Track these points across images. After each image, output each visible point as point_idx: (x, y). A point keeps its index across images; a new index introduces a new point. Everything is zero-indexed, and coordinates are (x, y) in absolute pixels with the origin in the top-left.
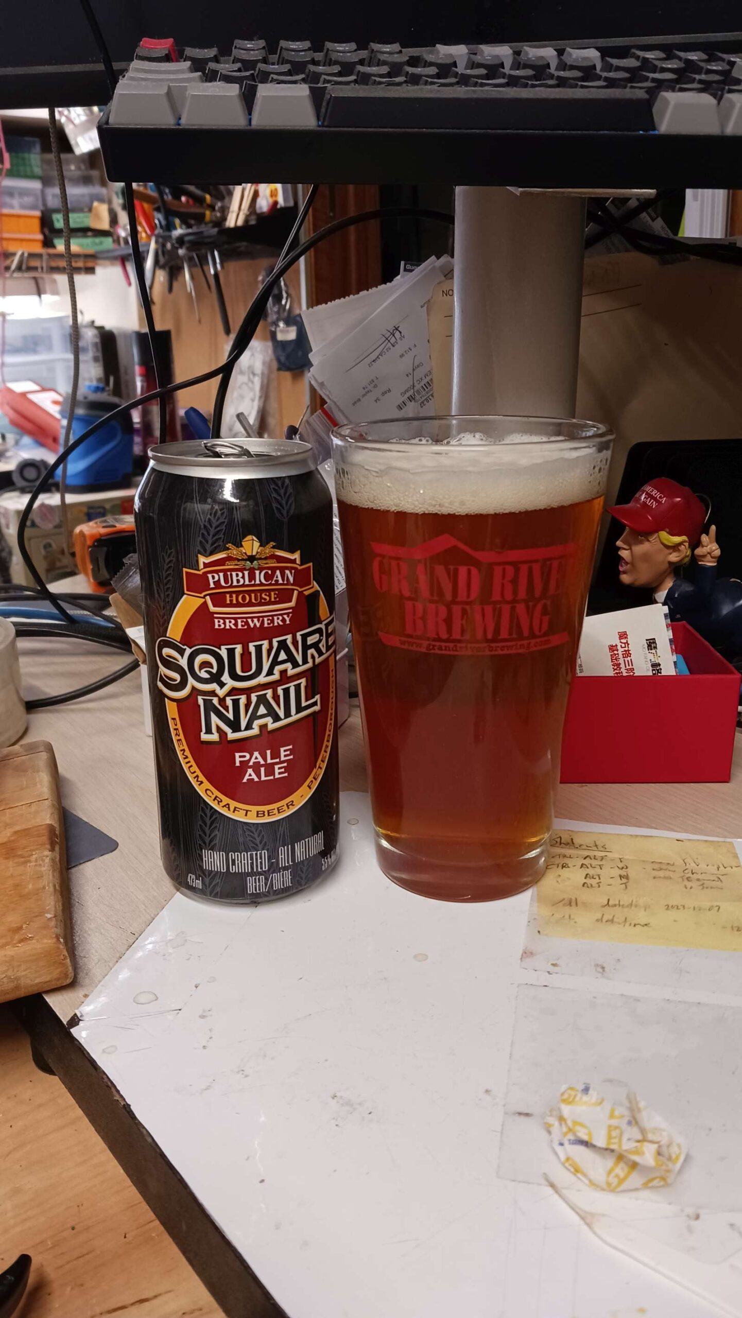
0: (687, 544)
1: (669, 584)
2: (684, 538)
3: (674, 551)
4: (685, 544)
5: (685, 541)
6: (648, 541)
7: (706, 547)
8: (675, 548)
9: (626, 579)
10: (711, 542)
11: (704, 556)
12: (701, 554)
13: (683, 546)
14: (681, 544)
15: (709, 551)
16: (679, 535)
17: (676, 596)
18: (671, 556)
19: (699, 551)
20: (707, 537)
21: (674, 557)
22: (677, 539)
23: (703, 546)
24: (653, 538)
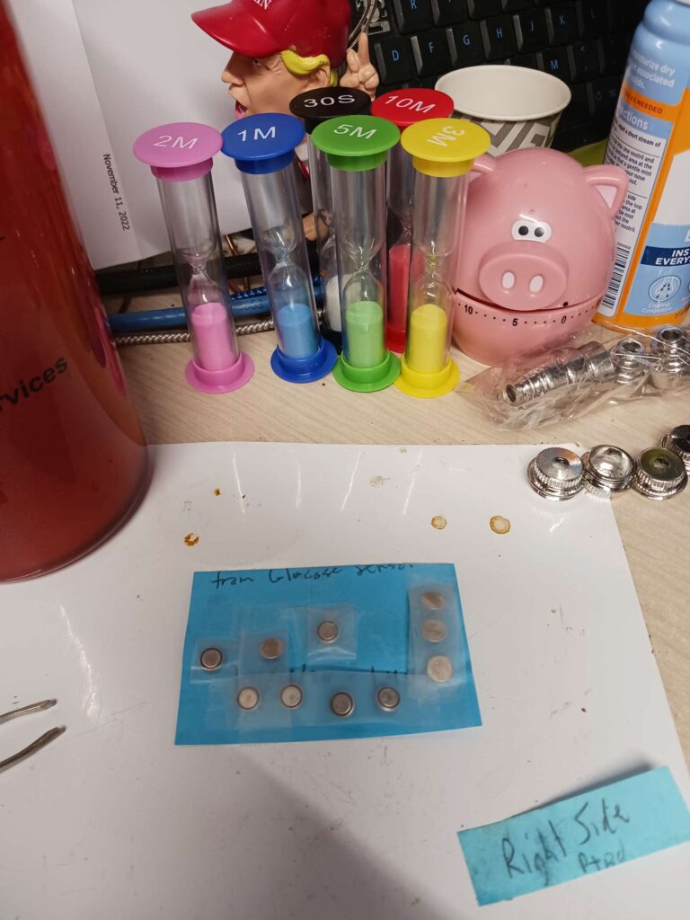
0: (327, 69)
2: (323, 58)
4: (324, 68)
5: (326, 64)
6: (268, 69)
7: (357, 72)
8: (311, 75)
10: (363, 64)
11: (356, 88)
12: (350, 84)
13: (322, 72)
14: (318, 69)
15: (361, 78)
16: (314, 53)
19: (348, 78)
20: (356, 54)
22: (311, 62)
23: (352, 72)
24: (274, 63)
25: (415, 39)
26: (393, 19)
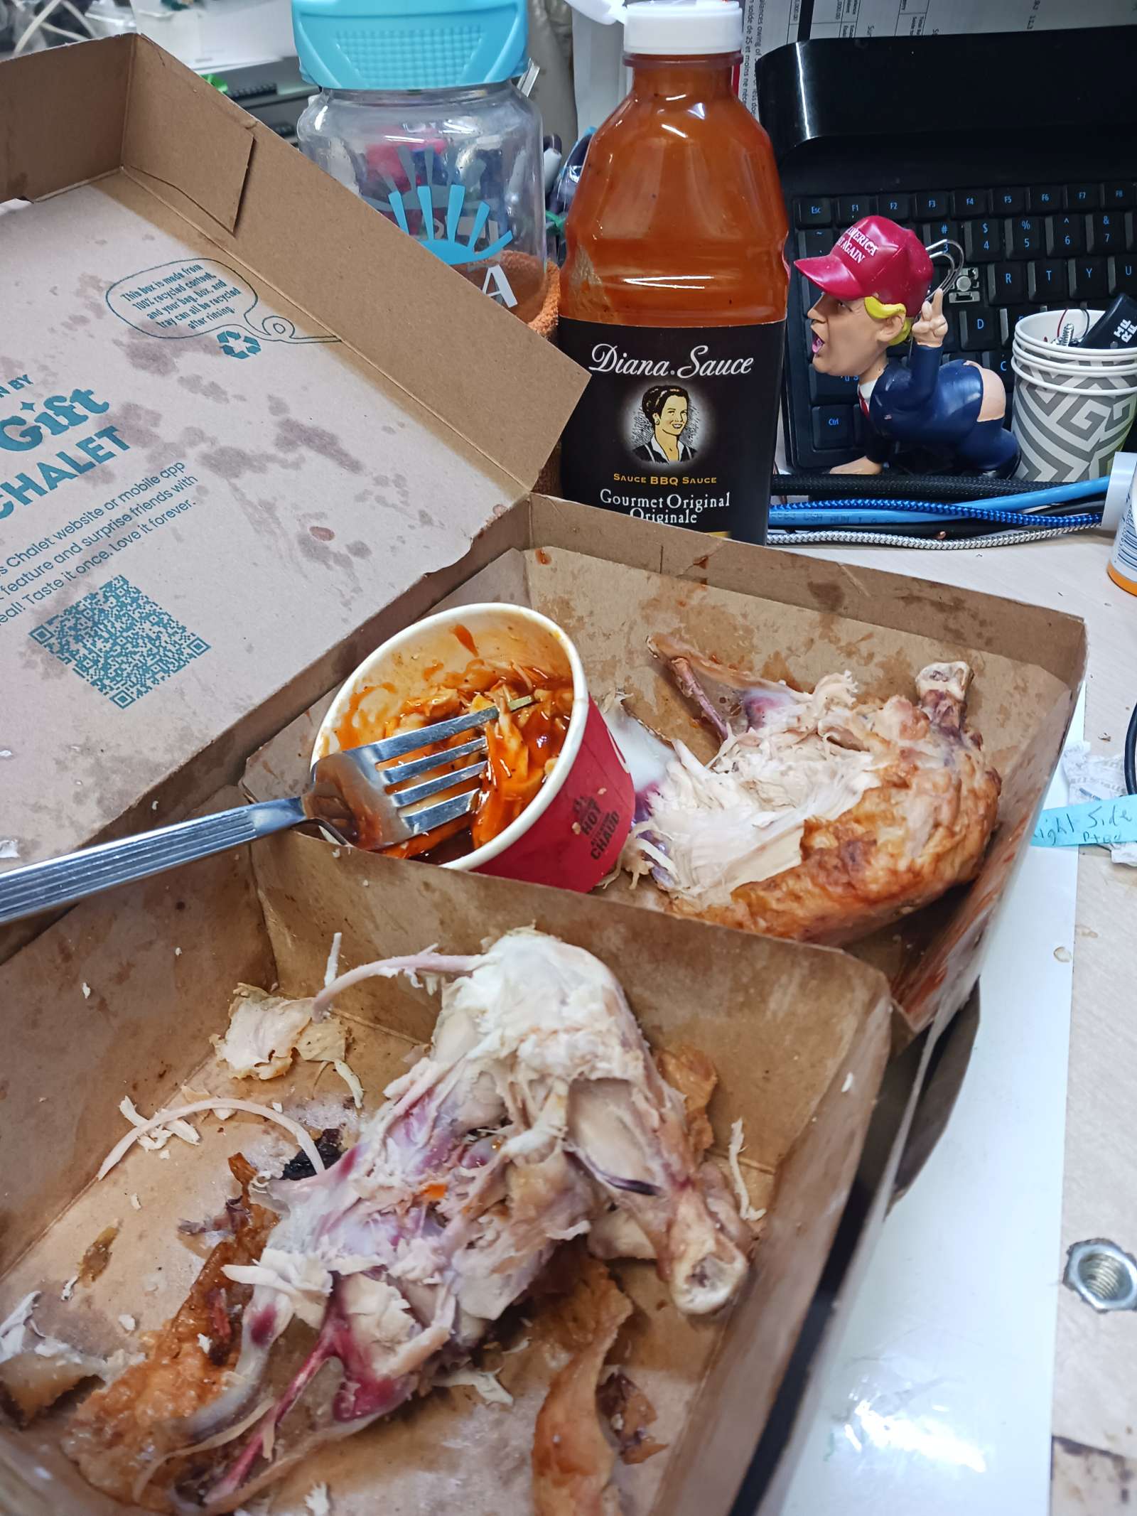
0: (903, 316)
1: (879, 371)
2: (900, 307)
3: (887, 326)
4: (901, 315)
5: (900, 311)
6: (850, 310)
7: (929, 320)
8: (888, 321)
9: (819, 363)
10: (935, 314)
11: (925, 334)
12: (921, 331)
13: (898, 319)
14: (895, 316)
15: (931, 326)
16: (894, 302)
17: (887, 388)
18: (881, 333)
19: (919, 326)
20: (930, 305)
21: (885, 335)
22: (890, 309)
23: (924, 320)
24: (857, 306)
25: (1004, 311)
26: (984, 290)
